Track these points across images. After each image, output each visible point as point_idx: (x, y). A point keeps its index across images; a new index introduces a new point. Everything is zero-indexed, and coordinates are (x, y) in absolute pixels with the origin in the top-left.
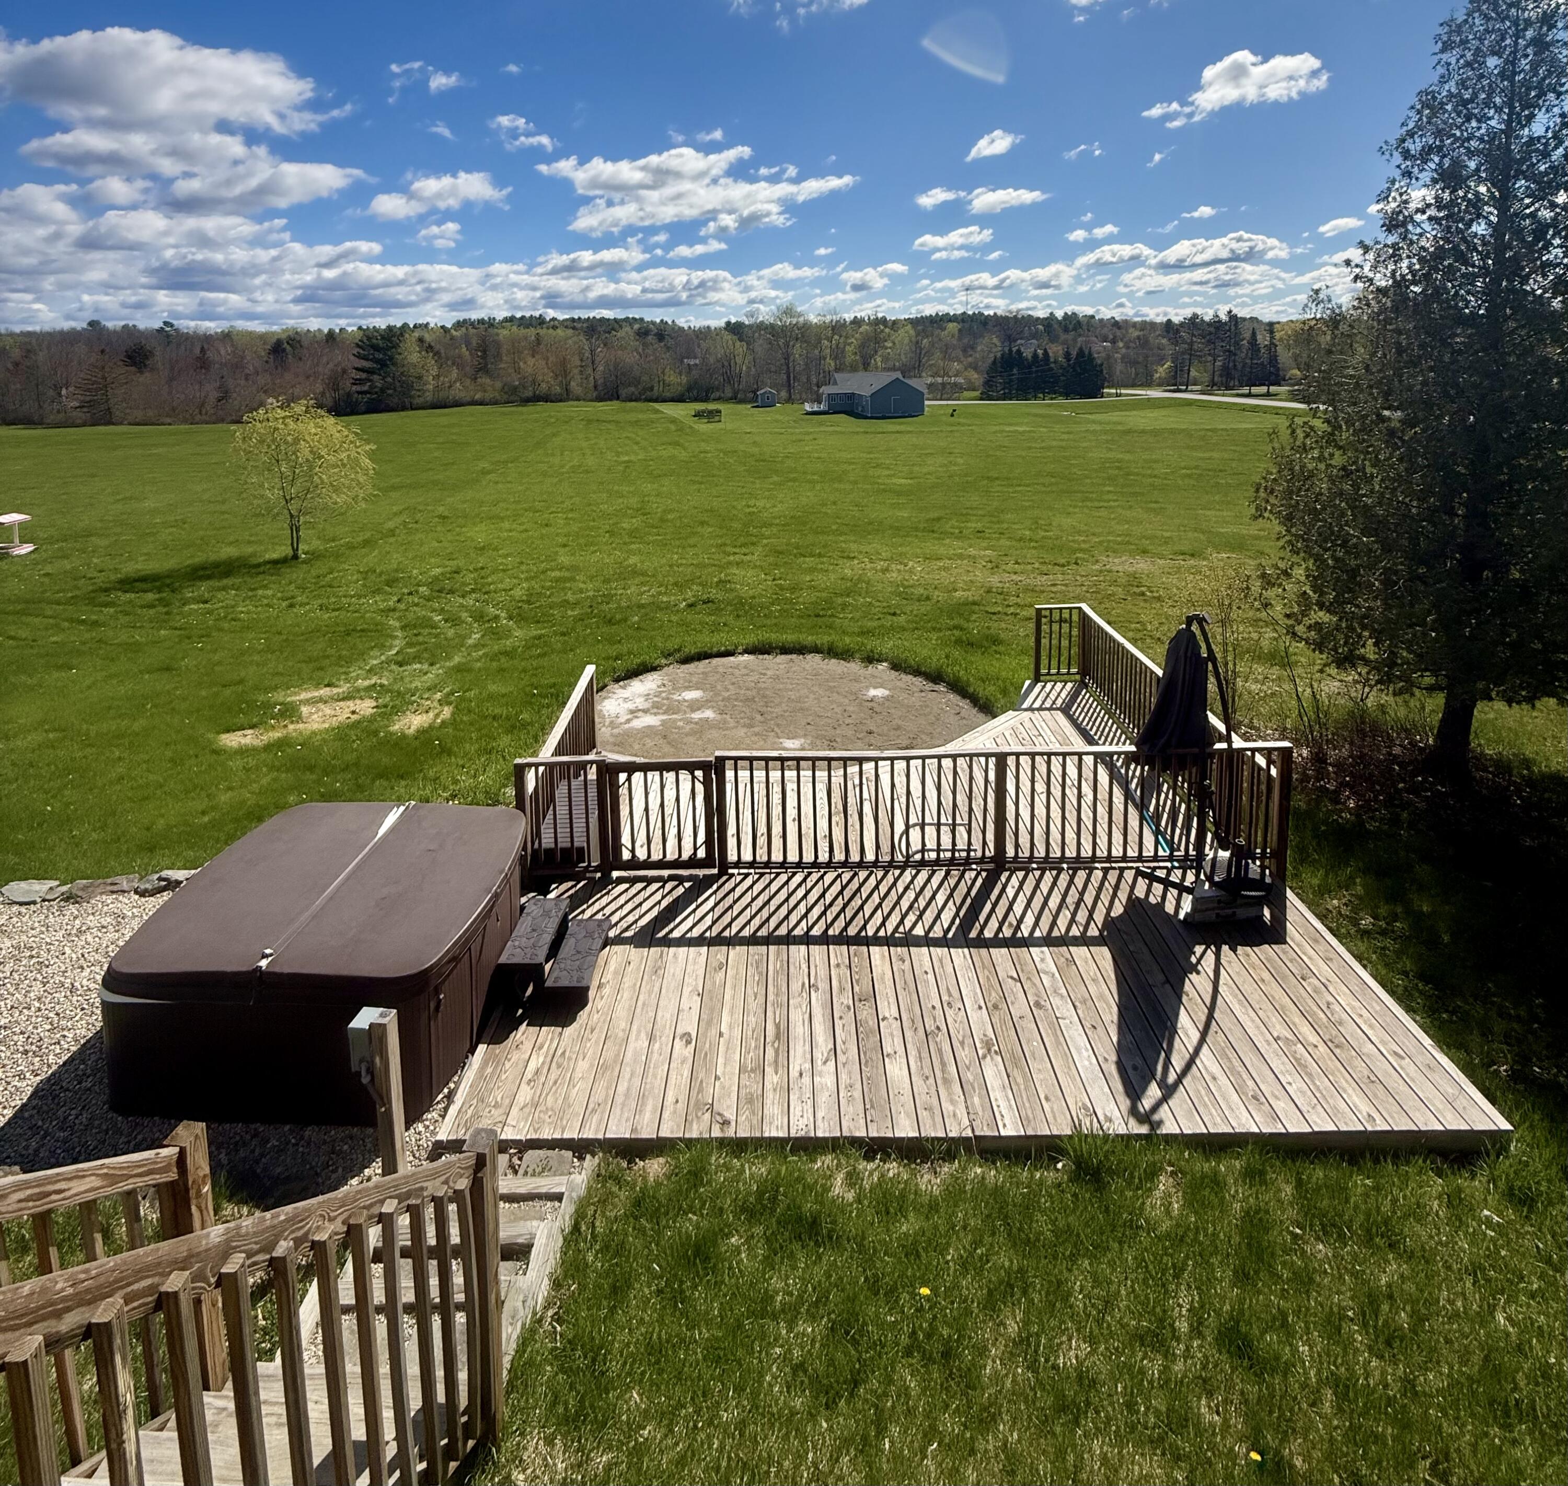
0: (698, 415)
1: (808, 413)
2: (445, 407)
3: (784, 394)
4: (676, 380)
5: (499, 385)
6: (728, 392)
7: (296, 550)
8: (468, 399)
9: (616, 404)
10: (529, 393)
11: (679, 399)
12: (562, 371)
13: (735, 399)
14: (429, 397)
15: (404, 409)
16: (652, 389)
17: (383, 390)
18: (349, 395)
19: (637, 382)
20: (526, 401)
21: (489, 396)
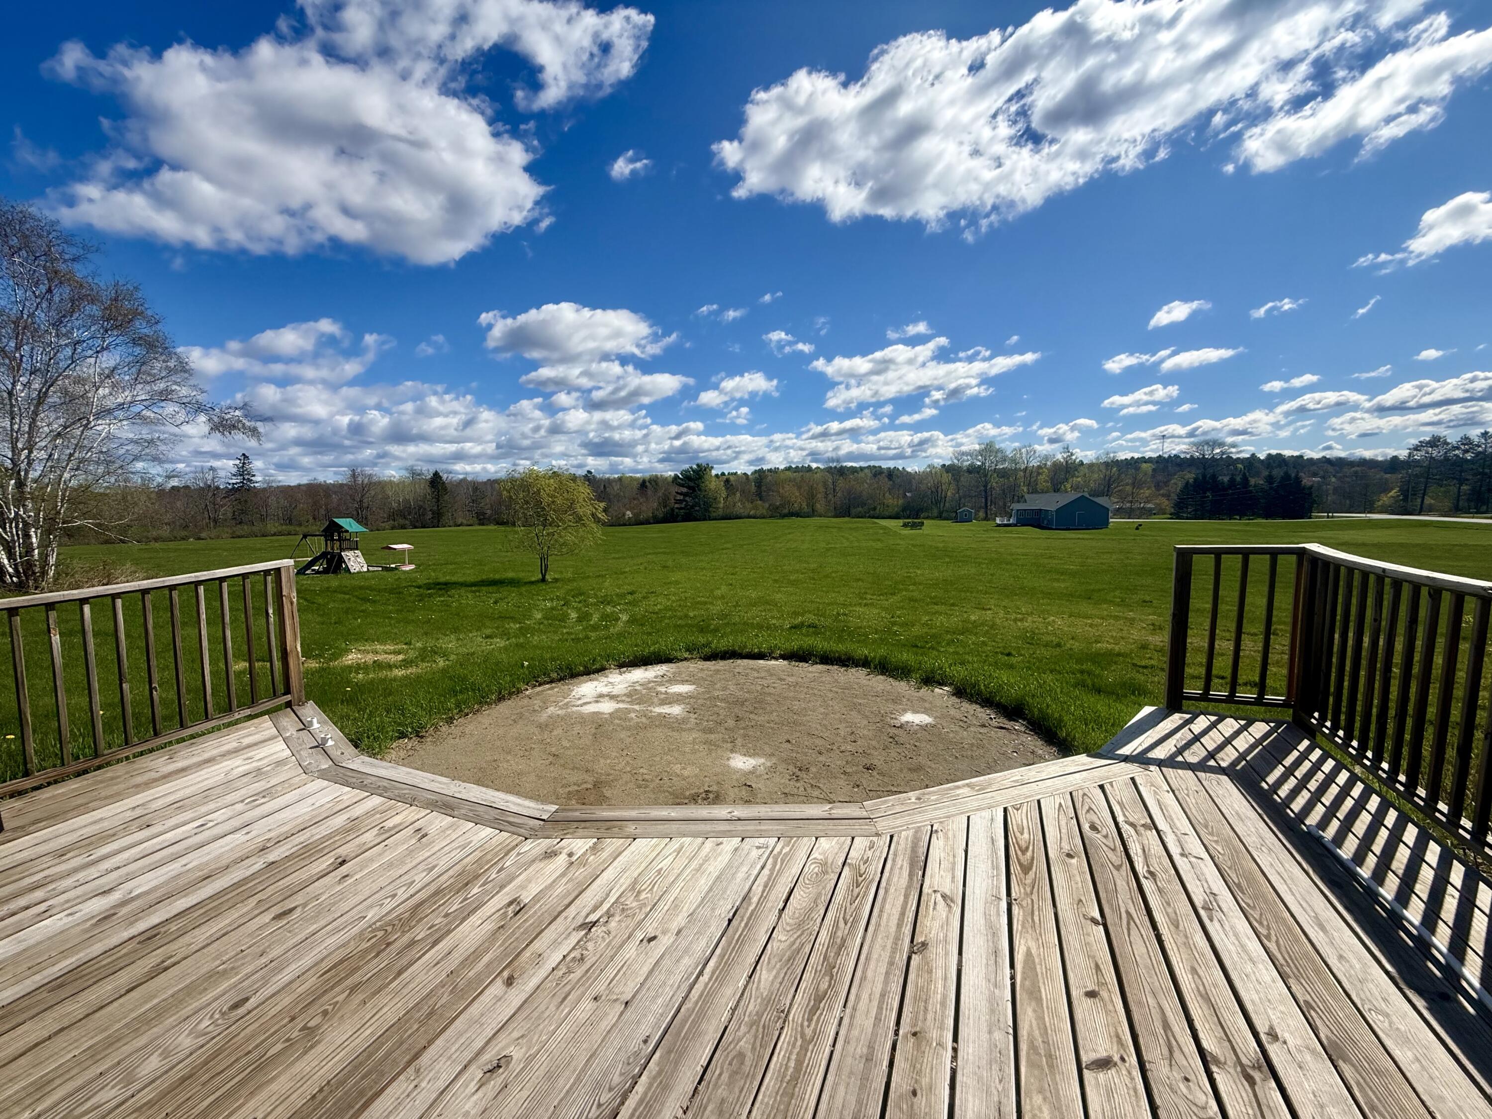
0: (905, 525)
1: (999, 525)
2: (730, 518)
3: (981, 514)
4: (894, 502)
5: (767, 505)
6: (935, 512)
7: (544, 576)
8: (746, 514)
9: (847, 519)
10: (786, 511)
11: (896, 517)
12: (811, 497)
13: (940, 517)
14: (720, 512)
15: (705, 519)
16: (875, 509)
17: (692, 507)
18: (672, 510)
19: (863, 504)
20: (783, 516)
21: (759, 513)
